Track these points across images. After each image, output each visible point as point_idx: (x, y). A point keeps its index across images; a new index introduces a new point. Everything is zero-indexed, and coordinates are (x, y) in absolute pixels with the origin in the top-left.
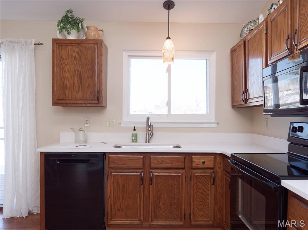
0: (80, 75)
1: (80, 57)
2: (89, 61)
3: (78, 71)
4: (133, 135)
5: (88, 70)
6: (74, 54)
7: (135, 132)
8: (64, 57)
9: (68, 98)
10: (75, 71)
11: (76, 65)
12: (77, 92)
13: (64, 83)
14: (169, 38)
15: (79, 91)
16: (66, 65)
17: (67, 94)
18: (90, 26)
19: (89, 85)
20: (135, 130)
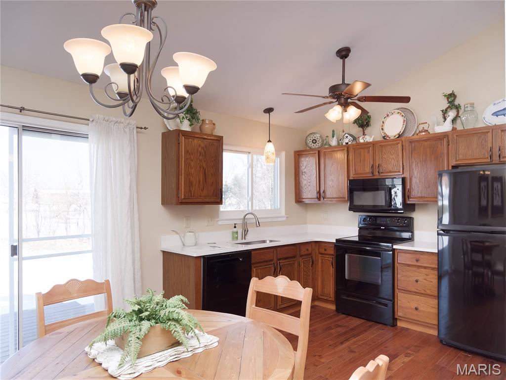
0: (205, 173)
1: (205, 152)
2: (212, 158)
3: (203, 168)
4: (233, 233)
5: (212, 167)
6: (200, 149)
7: (235, 230)
8: (190, 152)
9: (194, 196)
10: (200, 167)
11: (201, 161)
12: (202, 190)
13: (189, 180)
14: (269, 141)
15: (204, 189)
16: (192, 161)
17: (193, 193)
18: (206, 120)
19: (213, 183)
20: (235, 227)
